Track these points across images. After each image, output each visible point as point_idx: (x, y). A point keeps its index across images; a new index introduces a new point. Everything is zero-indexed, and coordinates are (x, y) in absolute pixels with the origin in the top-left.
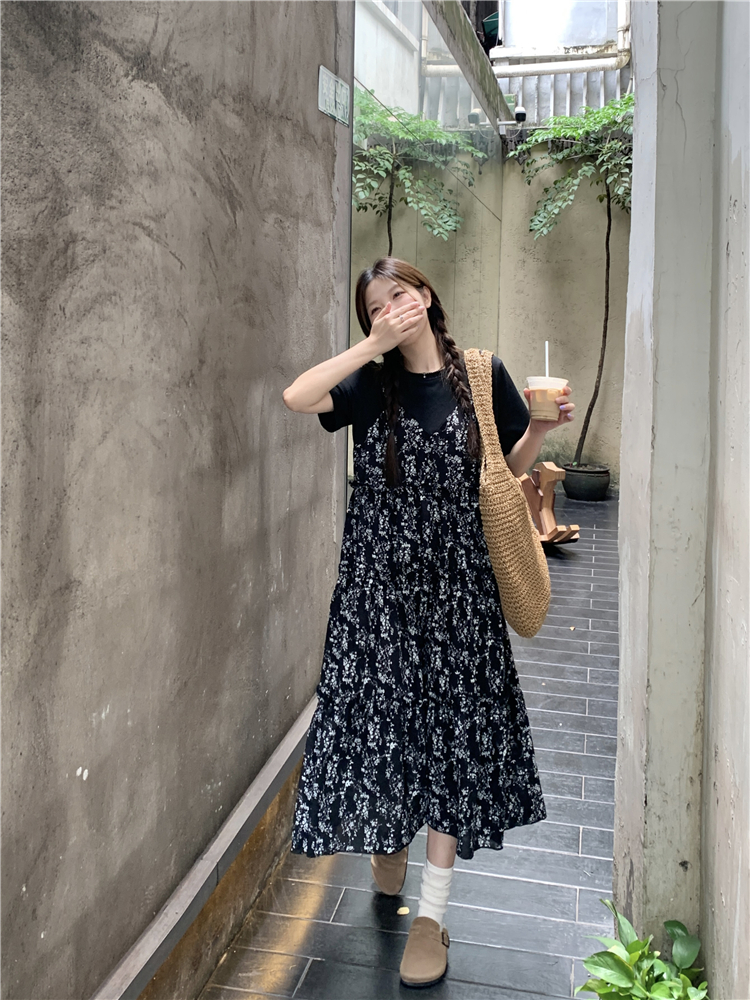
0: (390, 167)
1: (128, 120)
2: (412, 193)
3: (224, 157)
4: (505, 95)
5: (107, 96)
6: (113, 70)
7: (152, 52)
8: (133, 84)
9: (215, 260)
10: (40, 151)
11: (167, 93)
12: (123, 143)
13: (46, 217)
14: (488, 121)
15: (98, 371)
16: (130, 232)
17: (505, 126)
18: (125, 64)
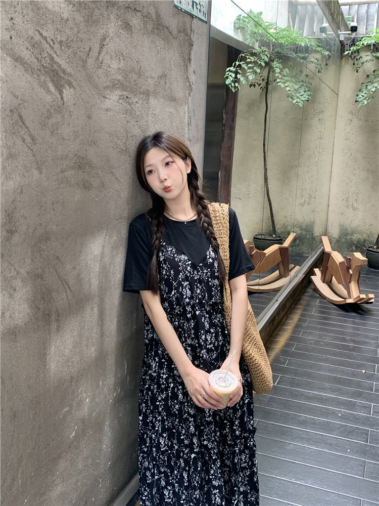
2: (280, 76)
4: (346, 16)
14: (332, 32)
17: (343, 35)
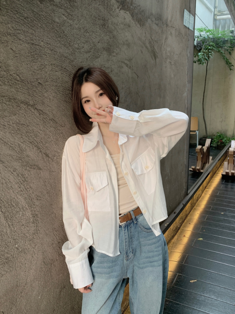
1: (119, 25)
3: (152, 40)
6: (113, 6)
8: (120, 11)
9: (149, 75)
11: (132, 15)
12: (117, 33)
13: (91, 59)
16: (120, 65)
18: (117, 4)
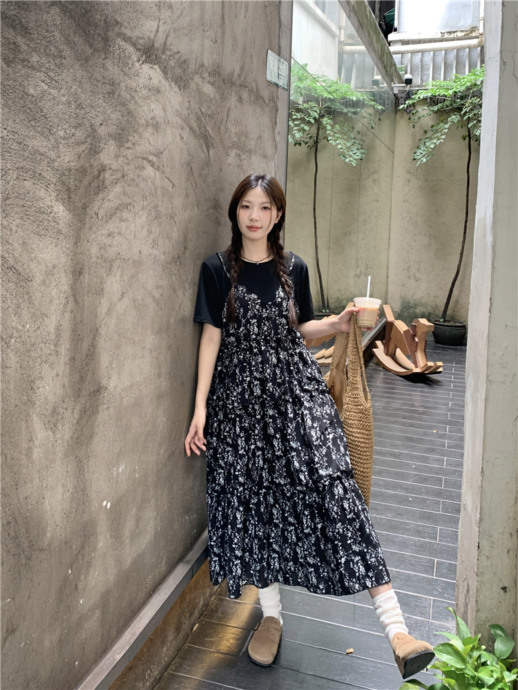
0: (317, 117)
1: (139, 90)
2: (332, 134)
3: (203, 114)
4: (398, 66)
5: (126, 74)
6: (129, 58)
7: (156, 45)
8: (142, 66)
9: (195, 182)
10: (83, 112)
11: (165, 72)
12: (136, 106)
13: (86, 155)
14: (385, 85)
15: (119, 254)
16: (140, 164)
17: (397, 87)
18: (138, 53)
